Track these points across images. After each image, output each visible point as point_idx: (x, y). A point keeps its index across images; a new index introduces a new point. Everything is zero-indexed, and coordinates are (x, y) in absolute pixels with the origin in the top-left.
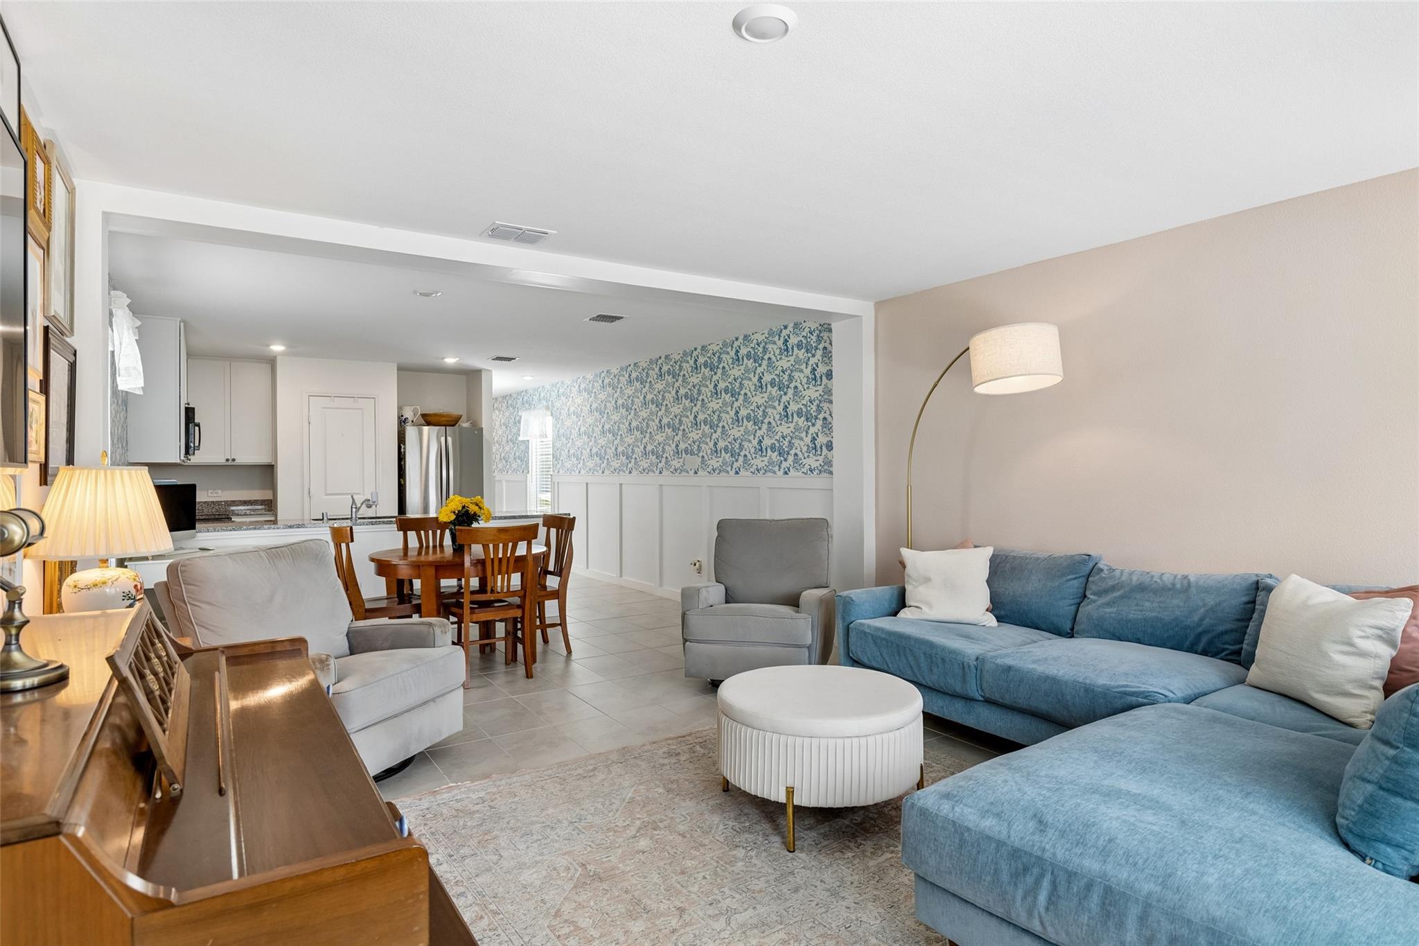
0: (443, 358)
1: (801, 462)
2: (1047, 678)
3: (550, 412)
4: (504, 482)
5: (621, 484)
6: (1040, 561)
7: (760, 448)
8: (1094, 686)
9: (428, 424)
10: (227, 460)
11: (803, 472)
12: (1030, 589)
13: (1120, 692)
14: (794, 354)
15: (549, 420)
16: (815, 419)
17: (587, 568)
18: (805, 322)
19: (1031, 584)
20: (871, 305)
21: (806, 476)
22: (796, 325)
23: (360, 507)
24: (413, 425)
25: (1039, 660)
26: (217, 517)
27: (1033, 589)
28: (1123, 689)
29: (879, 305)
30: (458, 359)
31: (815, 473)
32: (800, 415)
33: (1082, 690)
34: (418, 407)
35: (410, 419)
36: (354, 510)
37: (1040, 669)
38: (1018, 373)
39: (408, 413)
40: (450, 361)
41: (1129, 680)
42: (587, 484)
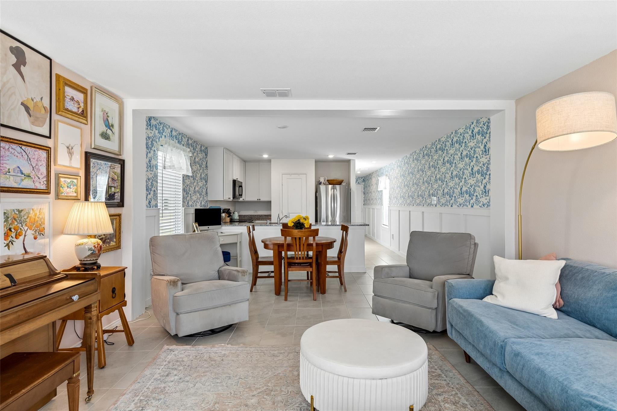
0: (328, 156)
1: (479, 200)
2: (538, 370)
3: (388, 177)
4: (375, 209)
5: (410, 211)
6: (605, 275)
7: (461, 192)
8: (569, 388)
9: (330, 184)
10: (258, 199)
11: (480, 206)
12: (589, 295)
13: (587, 402)
14: (476, 138)
15: (388, 181)
16: (485, 175)
17: (399, 251)
18: (481, 118)
19: (591, 292)
20: (513, 102)
21: (481, 208)
22: (478, 121)
23: (282, 218)
24: (324, 185)
25: (542, 354)
26: (241, 221)
27: (592, 296)
28: (591, 399)
29: (518, 101)
30: (334, 155)
31: (485, 207)
32: (479, 173)
33: (560, 388)
34: (326, 177)
35: (323, 182)
36: (278, 220)
37: (537, 361)
38: (564, 133)
39: (322, 180)
40: (331, 156)
41: (602, 393)
42: (399, 210)
